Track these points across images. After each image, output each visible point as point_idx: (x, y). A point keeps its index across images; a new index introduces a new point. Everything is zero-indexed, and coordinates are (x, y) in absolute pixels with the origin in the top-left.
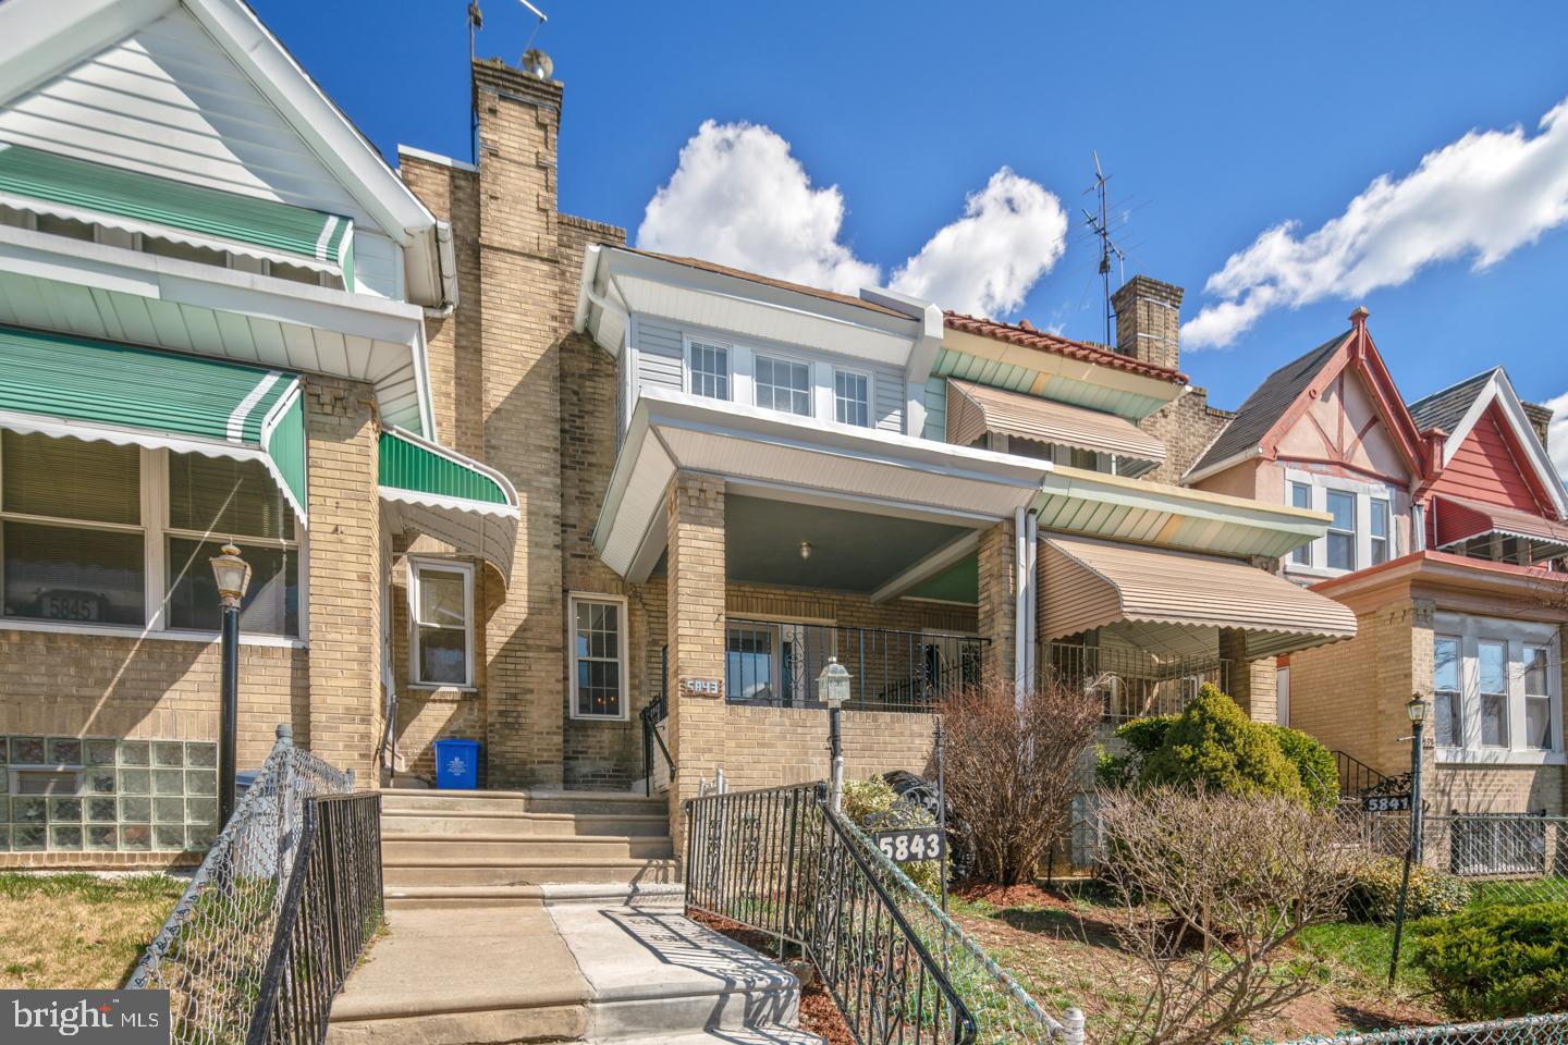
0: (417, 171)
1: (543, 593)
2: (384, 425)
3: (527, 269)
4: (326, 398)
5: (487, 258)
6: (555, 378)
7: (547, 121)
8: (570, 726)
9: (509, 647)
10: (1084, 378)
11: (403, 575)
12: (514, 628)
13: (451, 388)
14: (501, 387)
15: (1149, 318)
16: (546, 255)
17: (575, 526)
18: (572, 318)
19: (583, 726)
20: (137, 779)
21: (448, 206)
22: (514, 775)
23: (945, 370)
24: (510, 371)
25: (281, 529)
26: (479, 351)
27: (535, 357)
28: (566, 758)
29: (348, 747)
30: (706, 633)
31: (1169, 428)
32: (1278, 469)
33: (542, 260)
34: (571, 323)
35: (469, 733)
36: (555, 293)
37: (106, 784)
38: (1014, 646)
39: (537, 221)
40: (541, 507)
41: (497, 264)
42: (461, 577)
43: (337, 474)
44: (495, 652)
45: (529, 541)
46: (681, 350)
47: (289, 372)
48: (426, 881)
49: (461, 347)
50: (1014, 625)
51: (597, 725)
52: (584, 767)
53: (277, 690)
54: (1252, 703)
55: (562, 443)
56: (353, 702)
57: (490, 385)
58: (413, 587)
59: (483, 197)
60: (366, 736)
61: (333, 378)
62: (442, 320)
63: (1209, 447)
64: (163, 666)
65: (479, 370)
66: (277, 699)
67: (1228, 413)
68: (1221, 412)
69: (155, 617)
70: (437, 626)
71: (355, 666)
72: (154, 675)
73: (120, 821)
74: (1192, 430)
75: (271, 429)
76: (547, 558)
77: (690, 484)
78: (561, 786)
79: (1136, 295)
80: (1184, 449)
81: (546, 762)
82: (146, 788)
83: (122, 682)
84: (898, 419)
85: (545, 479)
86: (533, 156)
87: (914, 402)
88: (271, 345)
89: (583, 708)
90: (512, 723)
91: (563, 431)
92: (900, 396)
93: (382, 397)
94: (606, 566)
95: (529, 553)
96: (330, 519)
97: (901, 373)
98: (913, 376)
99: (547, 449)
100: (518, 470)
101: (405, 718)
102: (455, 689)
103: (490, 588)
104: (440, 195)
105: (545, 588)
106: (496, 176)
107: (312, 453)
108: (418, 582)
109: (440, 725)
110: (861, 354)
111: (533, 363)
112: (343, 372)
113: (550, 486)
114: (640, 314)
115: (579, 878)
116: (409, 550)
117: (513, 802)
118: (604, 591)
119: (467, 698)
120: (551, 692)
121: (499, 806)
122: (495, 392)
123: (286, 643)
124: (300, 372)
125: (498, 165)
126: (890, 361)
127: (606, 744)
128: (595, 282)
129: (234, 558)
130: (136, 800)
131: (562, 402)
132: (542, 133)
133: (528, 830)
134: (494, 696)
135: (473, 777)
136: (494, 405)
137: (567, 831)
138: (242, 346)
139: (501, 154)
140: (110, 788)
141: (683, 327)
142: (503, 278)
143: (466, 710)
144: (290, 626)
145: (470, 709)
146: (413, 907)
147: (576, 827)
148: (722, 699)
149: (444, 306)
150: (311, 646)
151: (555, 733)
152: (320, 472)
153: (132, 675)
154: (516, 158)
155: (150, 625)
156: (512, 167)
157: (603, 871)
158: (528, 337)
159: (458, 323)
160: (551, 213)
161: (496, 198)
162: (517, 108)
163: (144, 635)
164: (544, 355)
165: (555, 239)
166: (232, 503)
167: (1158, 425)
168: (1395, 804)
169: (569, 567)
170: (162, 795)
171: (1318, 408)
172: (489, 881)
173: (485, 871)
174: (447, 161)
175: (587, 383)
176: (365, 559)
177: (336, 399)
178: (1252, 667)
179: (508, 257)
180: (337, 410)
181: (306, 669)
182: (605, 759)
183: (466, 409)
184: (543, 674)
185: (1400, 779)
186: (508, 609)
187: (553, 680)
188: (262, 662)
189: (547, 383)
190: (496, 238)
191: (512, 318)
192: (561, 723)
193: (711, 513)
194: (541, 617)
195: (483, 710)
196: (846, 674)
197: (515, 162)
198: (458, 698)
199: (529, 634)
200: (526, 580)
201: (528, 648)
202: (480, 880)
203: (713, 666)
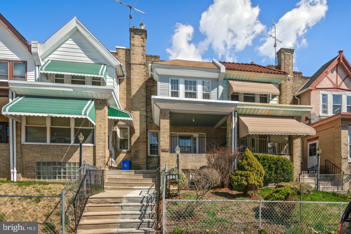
0: (119, 51)
1: (142, 131)
2: (109, 106)
3: (139, 67)
4: (99, 103)
5: (132, 66)
6: (145, 88)
7: (144, 37)
8: (148, 157)
9: (136, 142)
10: (261, 76)
11: (116, 129)
12: (137, 138)
13: (125, 92)
14: (135, 91)
15: (285, 57)
16: (143, 64)
17: (149, 117)
18: (149, 75)
19: (151, 157)
20: (70, 168)
21: (125, 56)
22: (136, 167)
23: (228, 78)
24: (136, 88)
25: (92, 126)
26: (130, 84)
27: (141, 84)
28: (147, 164)
29: (102, 162)
30: (166, 140)
31: (290, 83)
32: (317, 91)
33: (143, 65)
34: (149, 76)
35: (128, 159)
36: (145, 71)
37: (65, 169)
38: (232, 139)
39: (141, 57)
40: (142, 114)
41: (134, 67)
42: (127, 128)
43: (100, 116)
44: (133, 143)
45: (140, 121)
46: (169, 81)
47: (93, 99)
48: (114, 186)
49: (128, 84)
50: (232, 135)
51: (153, 157)
52: (151, 166)
53: (91, 153)
54: (294, 150)
55: (147, 101)
56: (103, 155)
57: (132, 91)
58: (118, 131)
59: (131, 54)
60: (105, 161)
61: (100, 100)
62: (124, 79)
63: (303, 86)
64: (73, 150)
65: (130, 88)
66: (91, 155)
67: (308, 77)
68: (306, 77)
69: (72, 142)
70: (123, 138)
71: (103, 148)
72: (72, 151)
73: (67, 175)
74: (298, 82)
75: (89, 112)
76: (143, 124)
77: (163, 112)
78: (146, 169)
79: (281, 52)
80: (296, 87)
81: (143, 165)
82: (71, 170)
83: (67, 152)
84: (217, 90)
85: (143, 108)
86: (141, 45)
87: (220, 86)
88: (90, 96)
89: (151, 153)
90: (136, 157)
91: (147, 98)
92: (217, 85)
93: (108, 101)
94: (155, 125)
95: (140, 123)
96: (99, 124)
97: (217, 80)
98: (220, 80)
99: (143, 102)
100: (138, 107)
101: (116, 156)
102: (126, 151)
103: (132, 131)
104: (123, 55)
105: (143, 130)
106: (134, 50)
107: (96, 113)
108: (119, 130)
109: (123, 158)
110: (208, 77)
111: (141, 85)
112: (101, 98)
113: (144, 110)
114: (160, 75)
115: (141, 186)
116: (118, 124)
117: (132, 172)
118: (155, 130)
119: (128, 152)
120: (144, 151)
121: (130, 173)
122: (133, 92)
123: (92, 145)
124: (94, 99)
125: (134, 47)
126: (214, 77)
127: (155, 161)
128: (152, 69)
129: (81, 135)
130: (69, 172)
131: (146, 92)
132: (142, 40)
133: (134, 177)
134: (133, 152)
135: (128, 168)
136: (133, 95)
137: (141, 177)
138: (85, 96)
139: (135, 45)
140: (66, 170)
141: (169, 76)
142: (135, 69)
143: (128, 154)
144: (93, 142)
145: (129, 154)
146: (111, 190)
147: (143, 177)
148: (169, 152)
149: (124, 76)
150: (96, 145)
151: (145, 159)
152: (97, 116)
153: (69, 151)
154: (138, 45)
155: (72, 143)
156: (137, 47)
157: (146, 184)
158: (140, 80)
159: (127, 79)
160: (144, 55)
161: (134, 54)
162: (138, 35)
163: (71, 145)
164: (143, 84)
165: (145, 60)
166: (84, 122)
167: (287, 83)
168: (314, 172)
169: (148, 125)
170: (73, 171)
171: (330, 75)
172: (125, 186)
173: (125, 184)
174: (125, 48)
175: (152, 88)
176: (105, 130)
177: (100, 103)
178: (294, 141)
179: (136, 65)
180: (100, 105)
181: (95, 149)
182: (155, 164)
183: (128, 96)
184: (142, 147)
185: (315, 166)
186: (136, 134)
187: (144, 148)
188: (88, 148)
189: (143, 89)
190: (134, 62)
191: (137, 77)
192: (146, 157)
193: (167, 117)
194: (142, 136)
195: (131, 155)
196: (179, 149)
197: (137, 46)
198: (126, 152)
199: (139, 139)
200: (139, 128)
201: (139, 142)
202: (124, 186)
203: (167, 146)
